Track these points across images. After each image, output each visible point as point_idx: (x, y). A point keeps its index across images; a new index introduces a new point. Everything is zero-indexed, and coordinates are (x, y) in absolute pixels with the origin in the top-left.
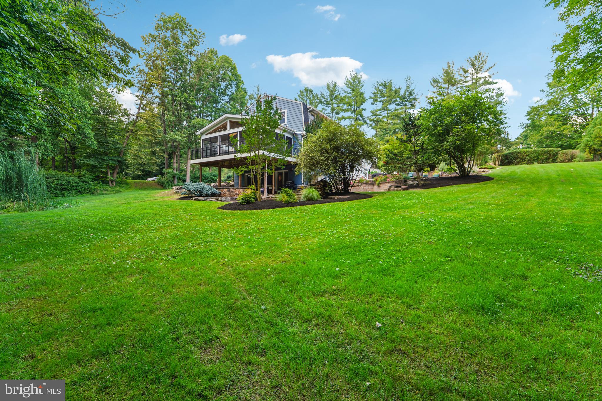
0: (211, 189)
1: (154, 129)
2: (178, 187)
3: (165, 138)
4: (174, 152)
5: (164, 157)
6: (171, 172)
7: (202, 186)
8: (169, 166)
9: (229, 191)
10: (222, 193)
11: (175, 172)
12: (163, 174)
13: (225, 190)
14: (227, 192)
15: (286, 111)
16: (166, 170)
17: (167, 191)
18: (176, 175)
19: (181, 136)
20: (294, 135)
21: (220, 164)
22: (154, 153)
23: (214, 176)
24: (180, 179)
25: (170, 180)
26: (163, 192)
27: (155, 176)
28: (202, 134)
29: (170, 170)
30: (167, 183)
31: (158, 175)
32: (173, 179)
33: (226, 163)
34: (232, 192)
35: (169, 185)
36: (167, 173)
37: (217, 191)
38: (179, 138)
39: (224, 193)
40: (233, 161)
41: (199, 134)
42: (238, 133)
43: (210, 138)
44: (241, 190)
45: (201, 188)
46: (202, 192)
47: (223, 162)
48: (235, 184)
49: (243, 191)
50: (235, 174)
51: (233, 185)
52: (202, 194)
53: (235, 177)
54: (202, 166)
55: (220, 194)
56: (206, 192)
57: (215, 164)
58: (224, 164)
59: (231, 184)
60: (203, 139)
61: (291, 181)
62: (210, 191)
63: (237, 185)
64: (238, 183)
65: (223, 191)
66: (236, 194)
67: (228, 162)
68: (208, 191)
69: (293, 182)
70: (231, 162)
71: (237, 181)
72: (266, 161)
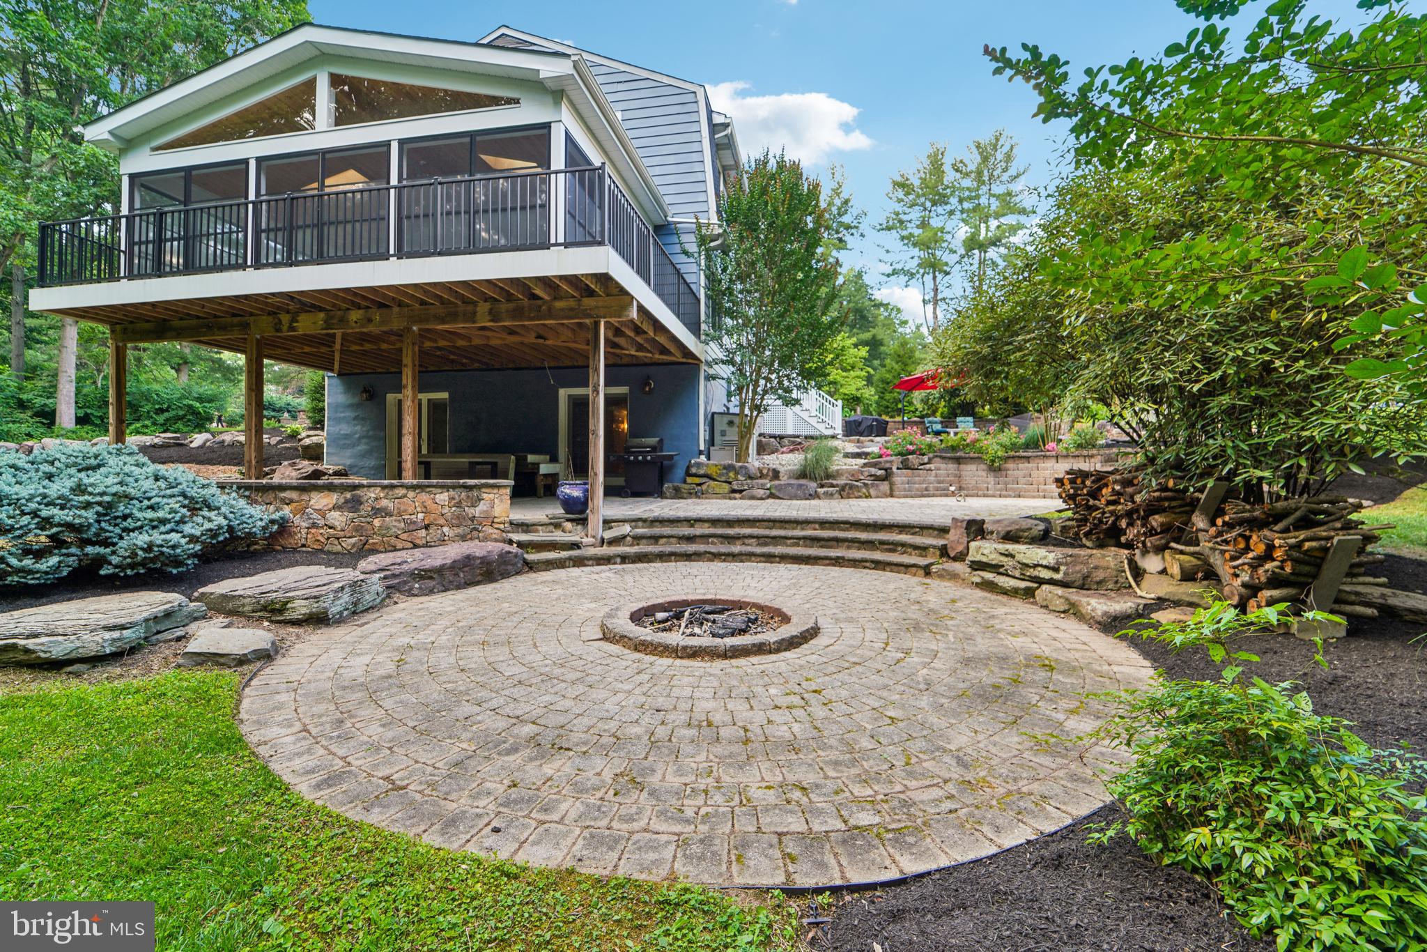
0: (195, 506)
7: (103, 482)
9: (354, 504)
10: (300, 523)
13: (321, 500)
14: (337, 519)
21: (262, 327)
23: (200, 399)
28: (128, 143)
33: (308, 324)
34: (378, 512)
37: (257, 515)
39: (314, 525)
40: (355, 315)
41: (106, 136)
42: (395, 147)
43: (188, 170)
44: (443, 497)
45: (87, 506)
46: (106, 543)
47: (285, 318)
48: (333, 440)
49: (459, 505)
50: (334, 392)
51: (320, 446)
52: (101, 561)
53: (336, 407)
54: (125, 331)
55: (284, 527)
56: (142, 539)
57: (224, 328)
58: (292, 328)
59: (307, 442)
60: (133, 177)
61: (653, 441)
62: (188, 529)
63: (345, 447)
64: (346, 436)
65: (302, 511)
66: (411, 527)
67: (322, 315)
68: (163, 521)
69: (661, 441)
70: (343, 321)
71: (345, 429)
72: (597, 324)
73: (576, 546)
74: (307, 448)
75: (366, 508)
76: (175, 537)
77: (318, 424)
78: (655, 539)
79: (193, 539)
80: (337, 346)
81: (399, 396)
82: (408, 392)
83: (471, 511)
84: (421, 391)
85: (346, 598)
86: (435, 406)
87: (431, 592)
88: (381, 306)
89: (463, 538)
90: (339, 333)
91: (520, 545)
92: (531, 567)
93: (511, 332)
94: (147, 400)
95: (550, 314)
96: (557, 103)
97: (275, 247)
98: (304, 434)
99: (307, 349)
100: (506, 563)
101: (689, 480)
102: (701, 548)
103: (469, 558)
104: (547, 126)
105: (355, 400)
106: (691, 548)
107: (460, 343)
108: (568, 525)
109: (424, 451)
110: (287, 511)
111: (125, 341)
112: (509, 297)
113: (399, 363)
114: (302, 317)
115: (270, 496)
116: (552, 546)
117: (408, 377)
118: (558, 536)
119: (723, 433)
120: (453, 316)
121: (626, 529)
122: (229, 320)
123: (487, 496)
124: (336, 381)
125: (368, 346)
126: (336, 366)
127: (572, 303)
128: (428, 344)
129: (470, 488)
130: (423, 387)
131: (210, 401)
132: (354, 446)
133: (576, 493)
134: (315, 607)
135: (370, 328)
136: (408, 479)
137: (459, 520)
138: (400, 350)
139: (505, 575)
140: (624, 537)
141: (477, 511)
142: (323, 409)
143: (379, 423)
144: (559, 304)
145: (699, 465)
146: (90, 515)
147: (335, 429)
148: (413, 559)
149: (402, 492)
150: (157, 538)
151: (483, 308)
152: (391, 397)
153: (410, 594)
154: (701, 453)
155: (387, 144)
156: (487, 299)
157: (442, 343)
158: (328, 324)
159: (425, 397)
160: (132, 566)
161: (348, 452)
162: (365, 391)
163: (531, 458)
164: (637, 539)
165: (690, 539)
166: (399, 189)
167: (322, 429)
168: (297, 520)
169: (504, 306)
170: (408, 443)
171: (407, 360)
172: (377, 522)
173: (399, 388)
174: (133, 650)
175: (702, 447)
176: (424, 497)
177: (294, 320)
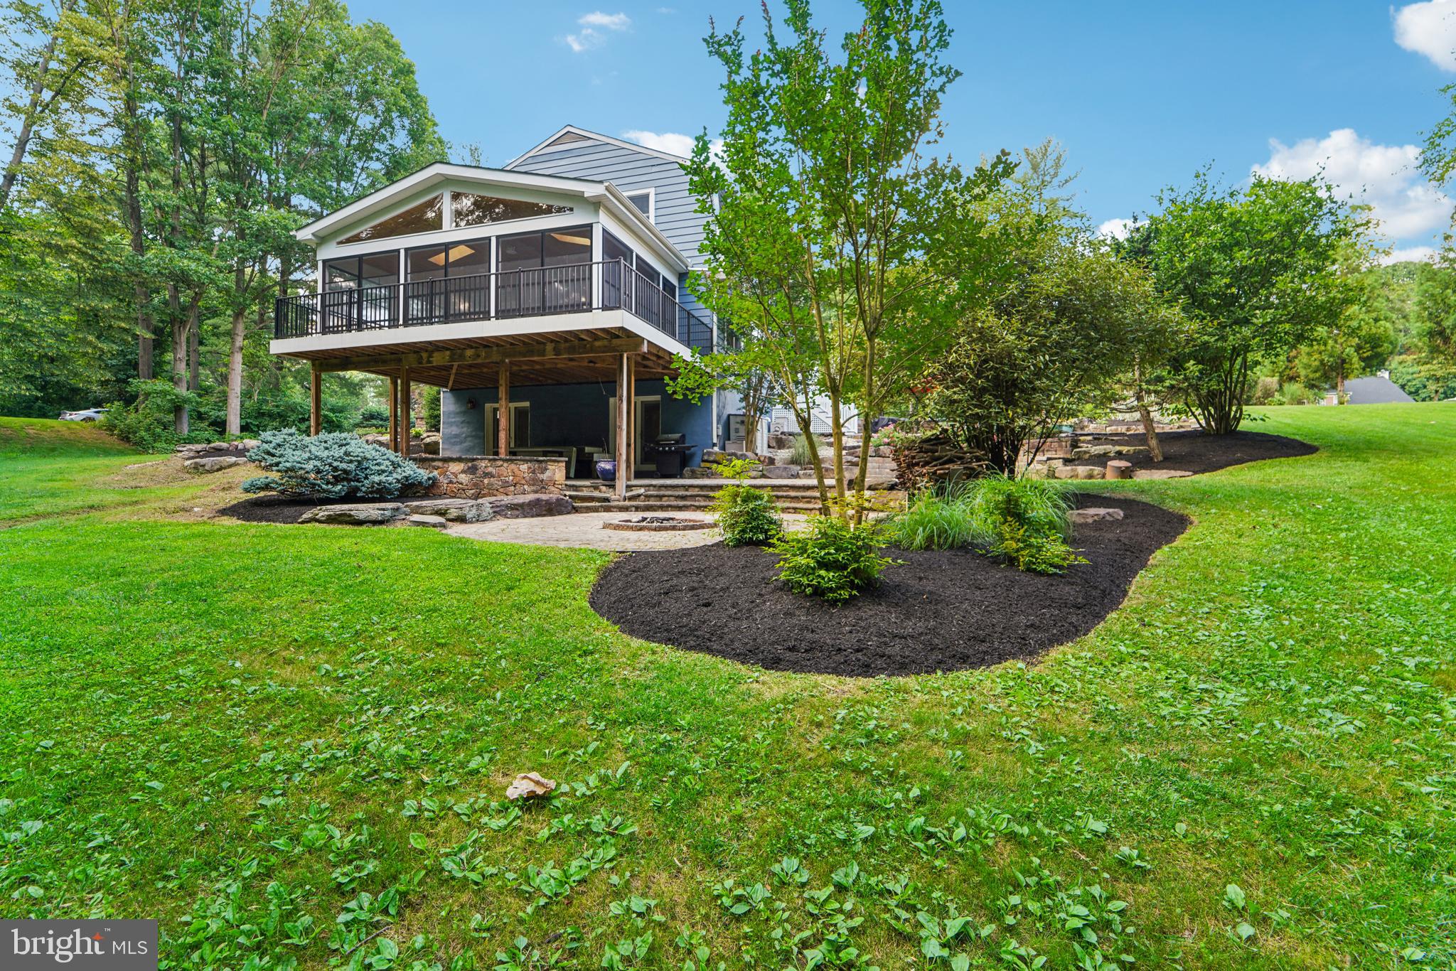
0: (396, 466)
1: (92, 230)
2: (199, 447)
3: (139, 264)
4: (177, 321)
5: (135, 337)
6: (164, 393)
8: (156, 371)
9: (473, 470)
11: (182, 391)
12: (129, 400)
13: (455, 467)
14: (464, 478)
15: (652, 192)
16: (141, 384)
17: (150, 462)
18: (186, 401)
19: (208, 265)
20: (682, 276)
22: (91, 319)
24: (201, 417)
25: (159, 421)
26: (133, 464)
27: (98, 403)
28: (322, 239)
29: (160, 385)
30: (148, 429)
31: (108, 400)
32: (171, 417)
34: (487, 475)
35: (157, 438)
36: (147, 395)
37: (423, 474)
38: (202, 269)
39: (451, 482)
40: (469, 353)
41: (310, 237)
42: (494, 241)
43: (360, 257)
44: (524, 467)
45: (351, 462)
46: (358, 481)
47: (424, 355)
48: (446, 439)
49: (533, 472)
50: (447, 403)
51: (437, 443)
52: (357, 489)
53: (448, 414)
54: (321, 364)
55: (434, 483)
56: (376, 479)
57: (385, 362)
58: (429, 362)
59: (428, 440)
60: (324, 262)
61: (677, 436)
62: (395, 475)
63: (454, 444)
64: (456, 436)
65: (444, 474)
66: (506, 485)
67: (448, 353)
68: (384, 471)
69: (683, 436)
70: (462, 357)
71: (455, 430)
72: (621, 357)
73: (607, 500)
74: (427, 445)
75: (480, 472)
76: (390, 479)
77: (435, 428)
78: (660, 497)
79: (398, 481)
80: (454, 371)
81: (496, 405)
82: (503, 402)
83: (541, 476)
84: (511, 401)
85: (474, 511)
86: (520, 413)
87: (517, 517)
88: (486, 346)
89: (536, 492)
90: (456, 364)
91: (571, 497)
92: (576, 510)
93: (571, 360)
94: (293, 411)
95: (592, 350)
96: (597, 211)
97: (416, 307)
98: (425, 435)
99: (432, 373)
100: (560, 505)
101: (703, 465)
102: (688, 503)
103: (538, 500)
104: (590, 226)
105: (463, 409)
106: (681, 503)
107: (538, 367)
108: (604, 488)
109: (512, 445)
110: (436, 473)
111: (321, 371)
112: (566, 340)
113: (497, 381)
114: (435, 354)
115: (427, 464)
116: (592, 499)
117: (502, 392)
118: (596, 494)
119: (737, 431)
120: (531, 353)
121: (642, 491)
122: (389, 357)
123: (551, 467)
124: (449, 395)
125: (474, 370)
126: (450, 384)
127: (605, 342)
128: (515, 368)
129: (541, 462)
130: (512, 398)
131: (341, 412)
132: (461, 443)
133: (608, 466)
134: (460, 513)
135: (479, 361)
136: (503, 456)
137: (534, 482)
138: (497, 373)
139: (561, 513)
140: (639, 496)
141: (545, 476)
142: (439, 416)
143: (479, 425)
144: (597, 344)
145: (709, 454)
146: (352, 466)
147: (448, 431)
148: (507, 500)
149: (500, 463)
150: (383, 478)
151: (549, 347)
152: (489, 407)
153: (506, 517)
154: (714, 445)
155: (489, 239)
156: (552, 341)
157: (524, 367)
158: (452, 359)
159: (513, 405)
160: (371, 492)
161: (457, 448)
162: (470, 402)
163: (588, 449)
164: (648, 497)
165: (683, 498)
166: (497, 275)
167: (438, 430)
168: (441, 479)
169: (563, 345)
170: (502, 435)
171: (502, 382)
172: (486, 481)
173: (496, 400)
174: (388, 521)
175: (715, 440)
176: (513, 466)
177: (430, 356)
